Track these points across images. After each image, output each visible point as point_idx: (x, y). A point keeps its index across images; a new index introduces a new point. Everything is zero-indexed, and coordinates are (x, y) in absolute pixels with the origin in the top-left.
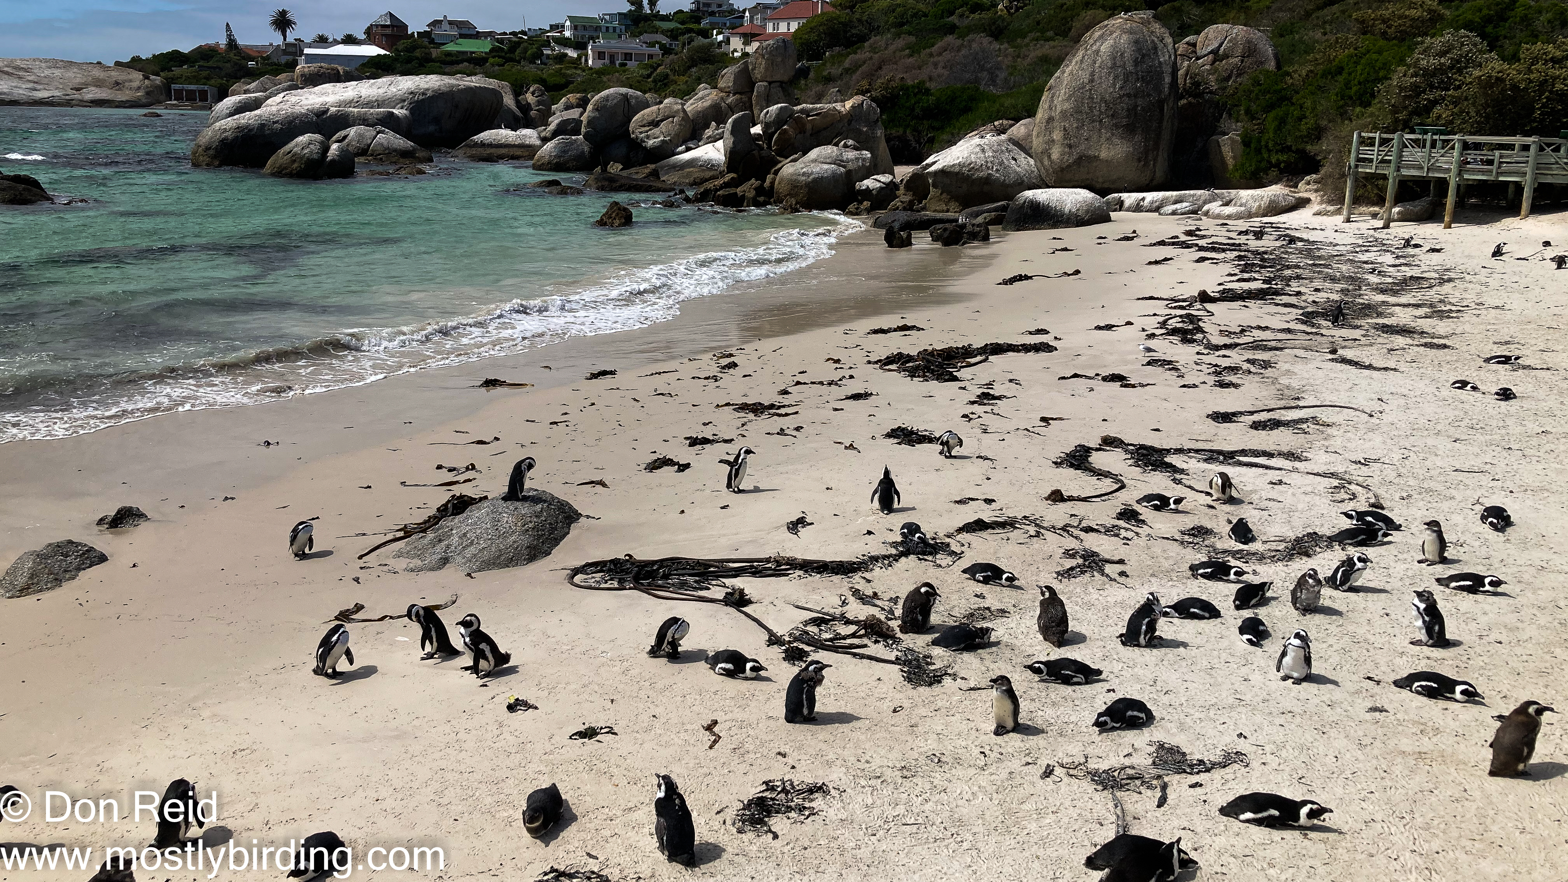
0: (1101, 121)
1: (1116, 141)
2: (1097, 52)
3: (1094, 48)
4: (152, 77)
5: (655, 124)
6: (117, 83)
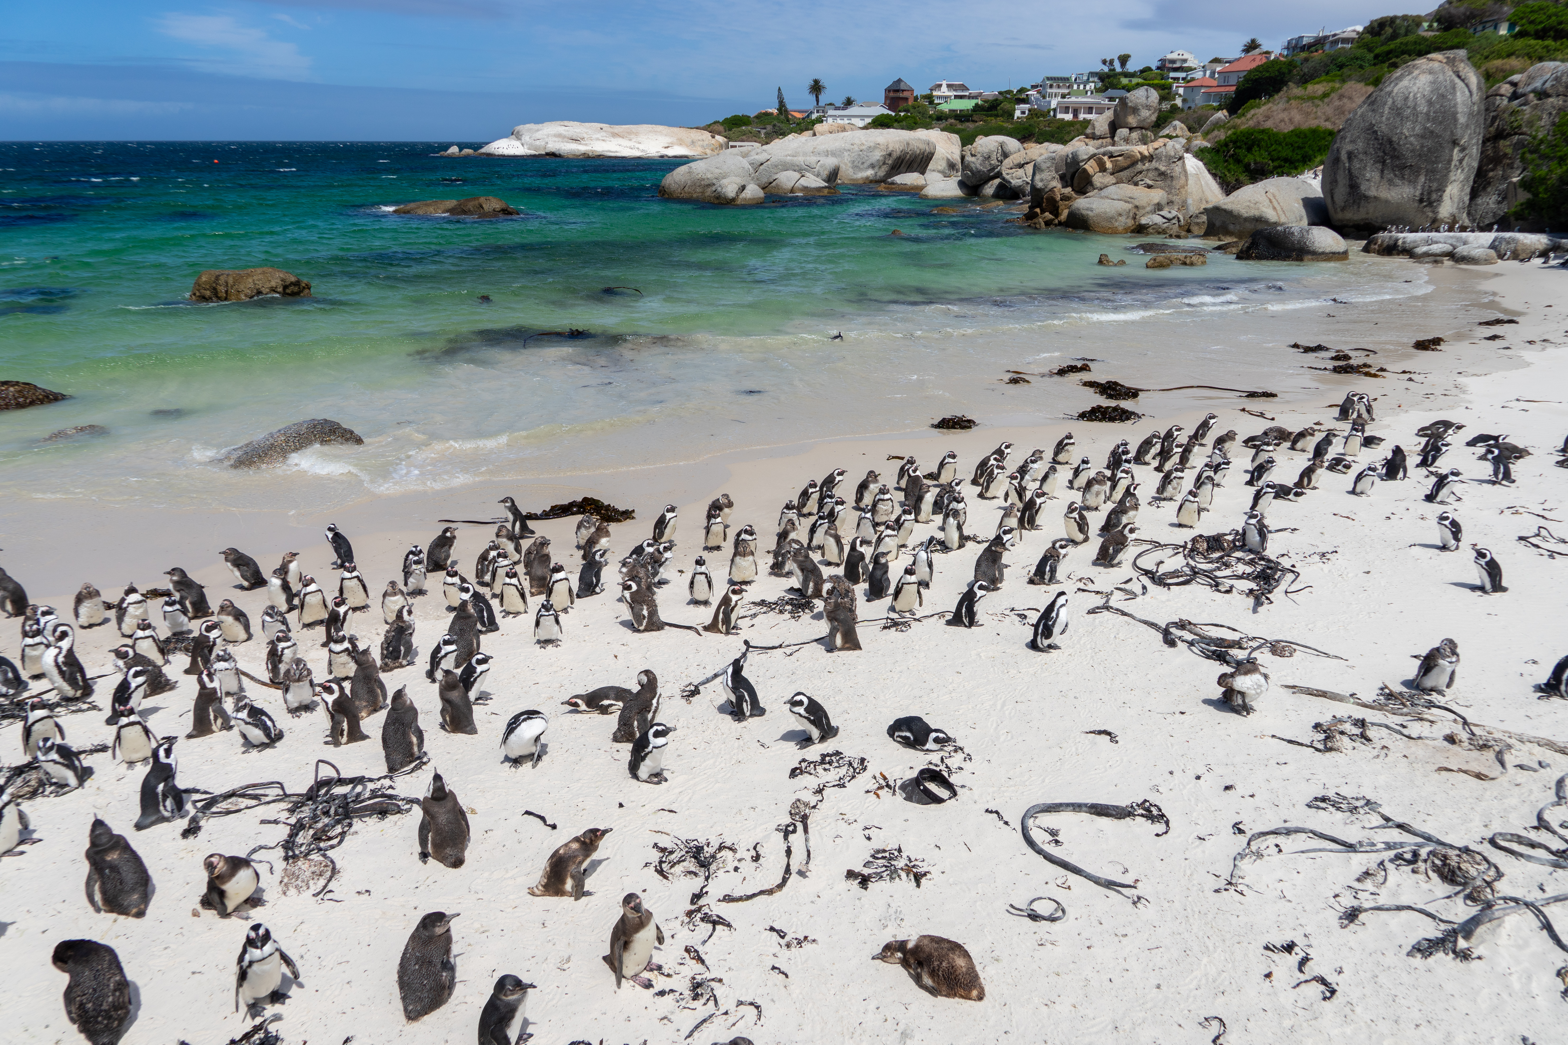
0: (1384, 162)
1: (1398, 181)
2: (1390, 93)
3: (1388, 89)
4: (717, 137)
5: (1021, 166)
6: (693, 142)
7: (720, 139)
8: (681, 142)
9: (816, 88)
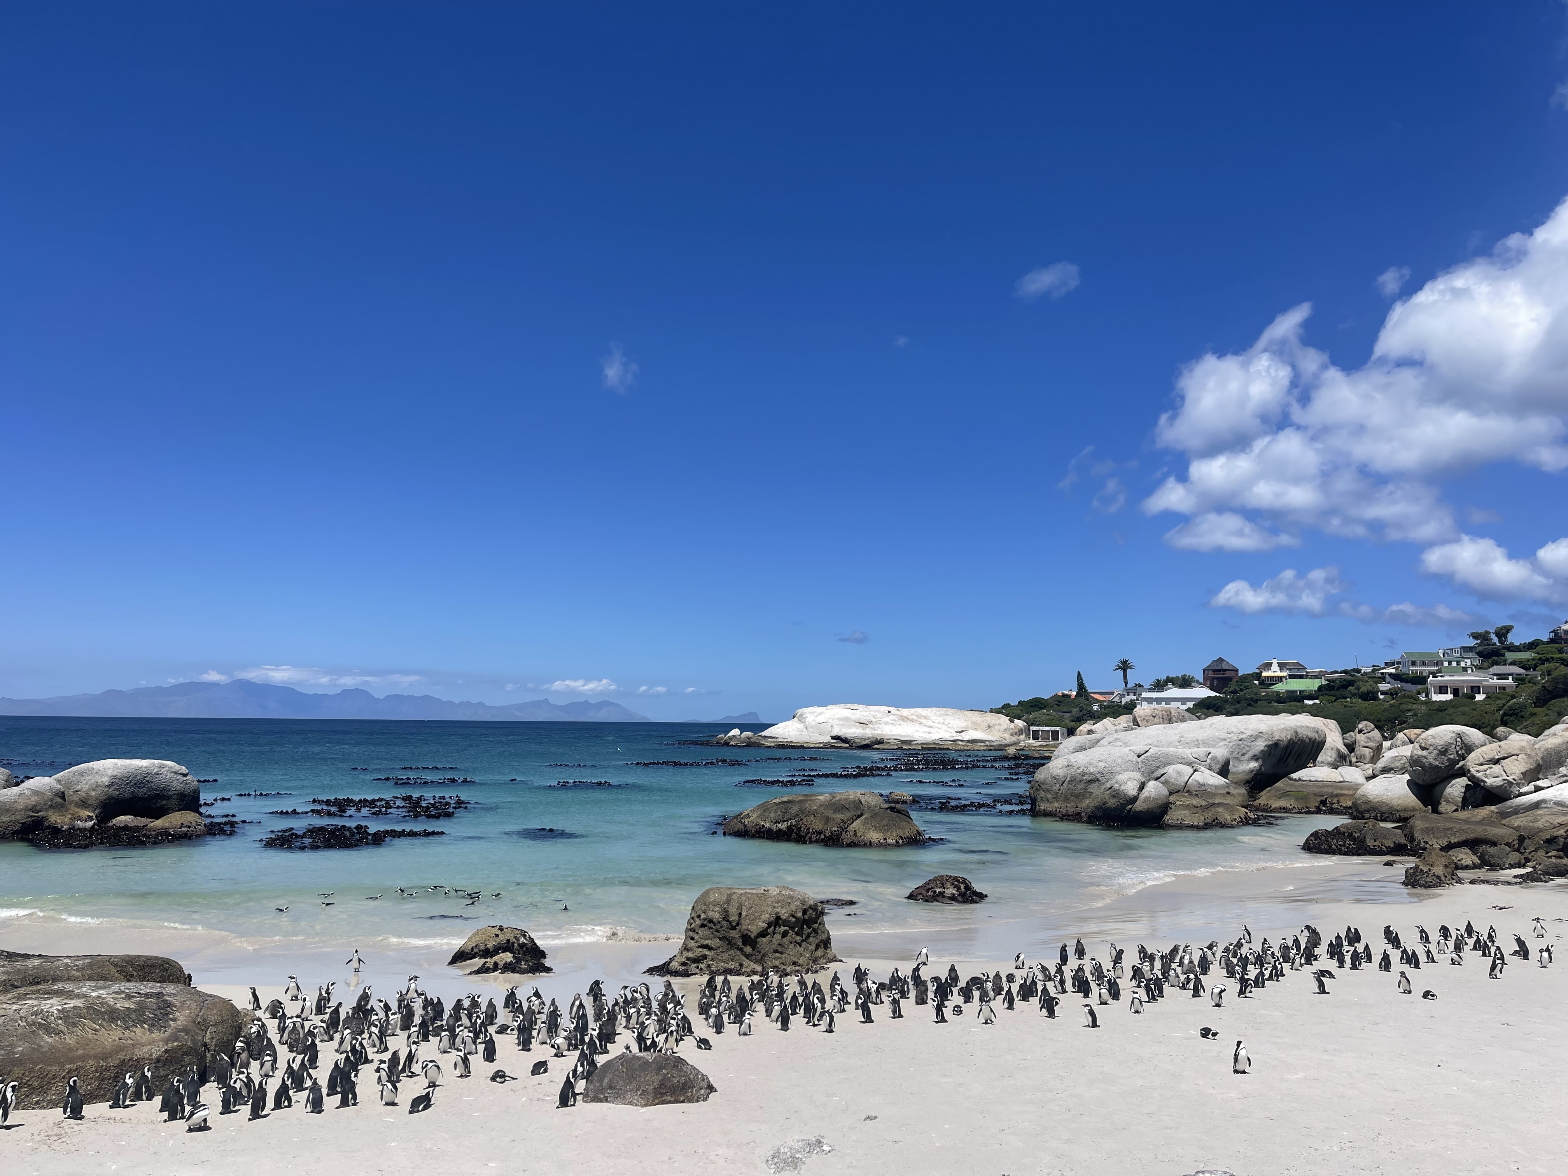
6: (989, 727)
7: (1020, 723)
8: (975, 726)
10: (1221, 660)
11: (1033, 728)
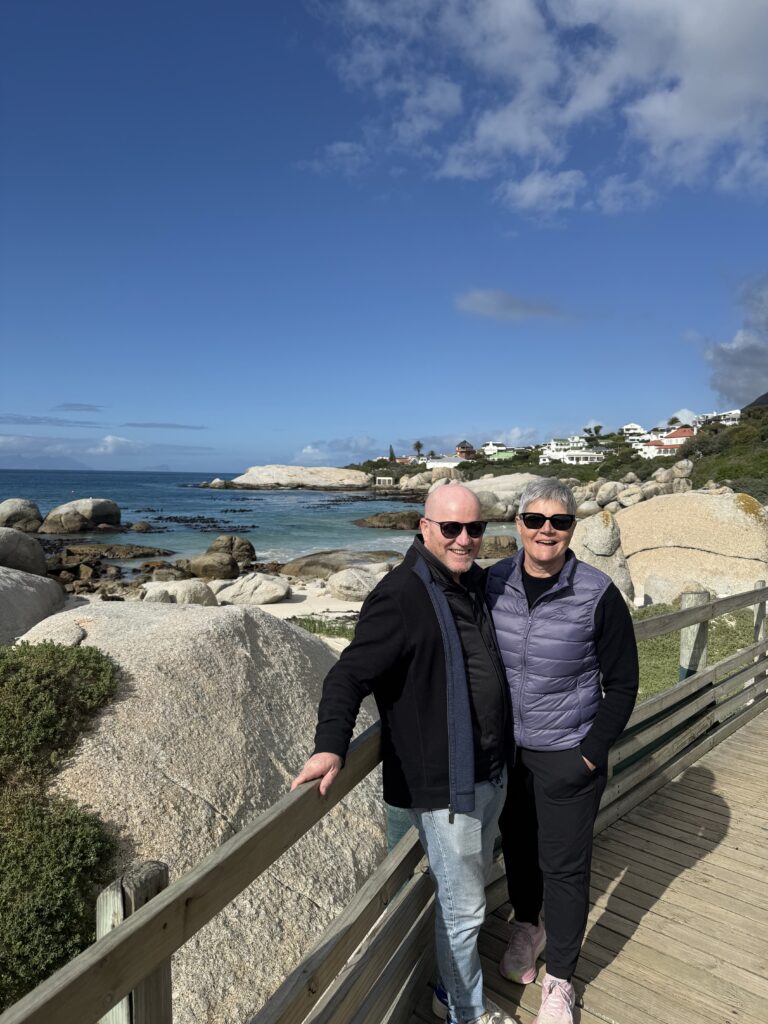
5: (629, 496)
7: (370, 475)
8: (349, 477)
9: (418, 446)
10: (465, 442)
11: (378, 478)
